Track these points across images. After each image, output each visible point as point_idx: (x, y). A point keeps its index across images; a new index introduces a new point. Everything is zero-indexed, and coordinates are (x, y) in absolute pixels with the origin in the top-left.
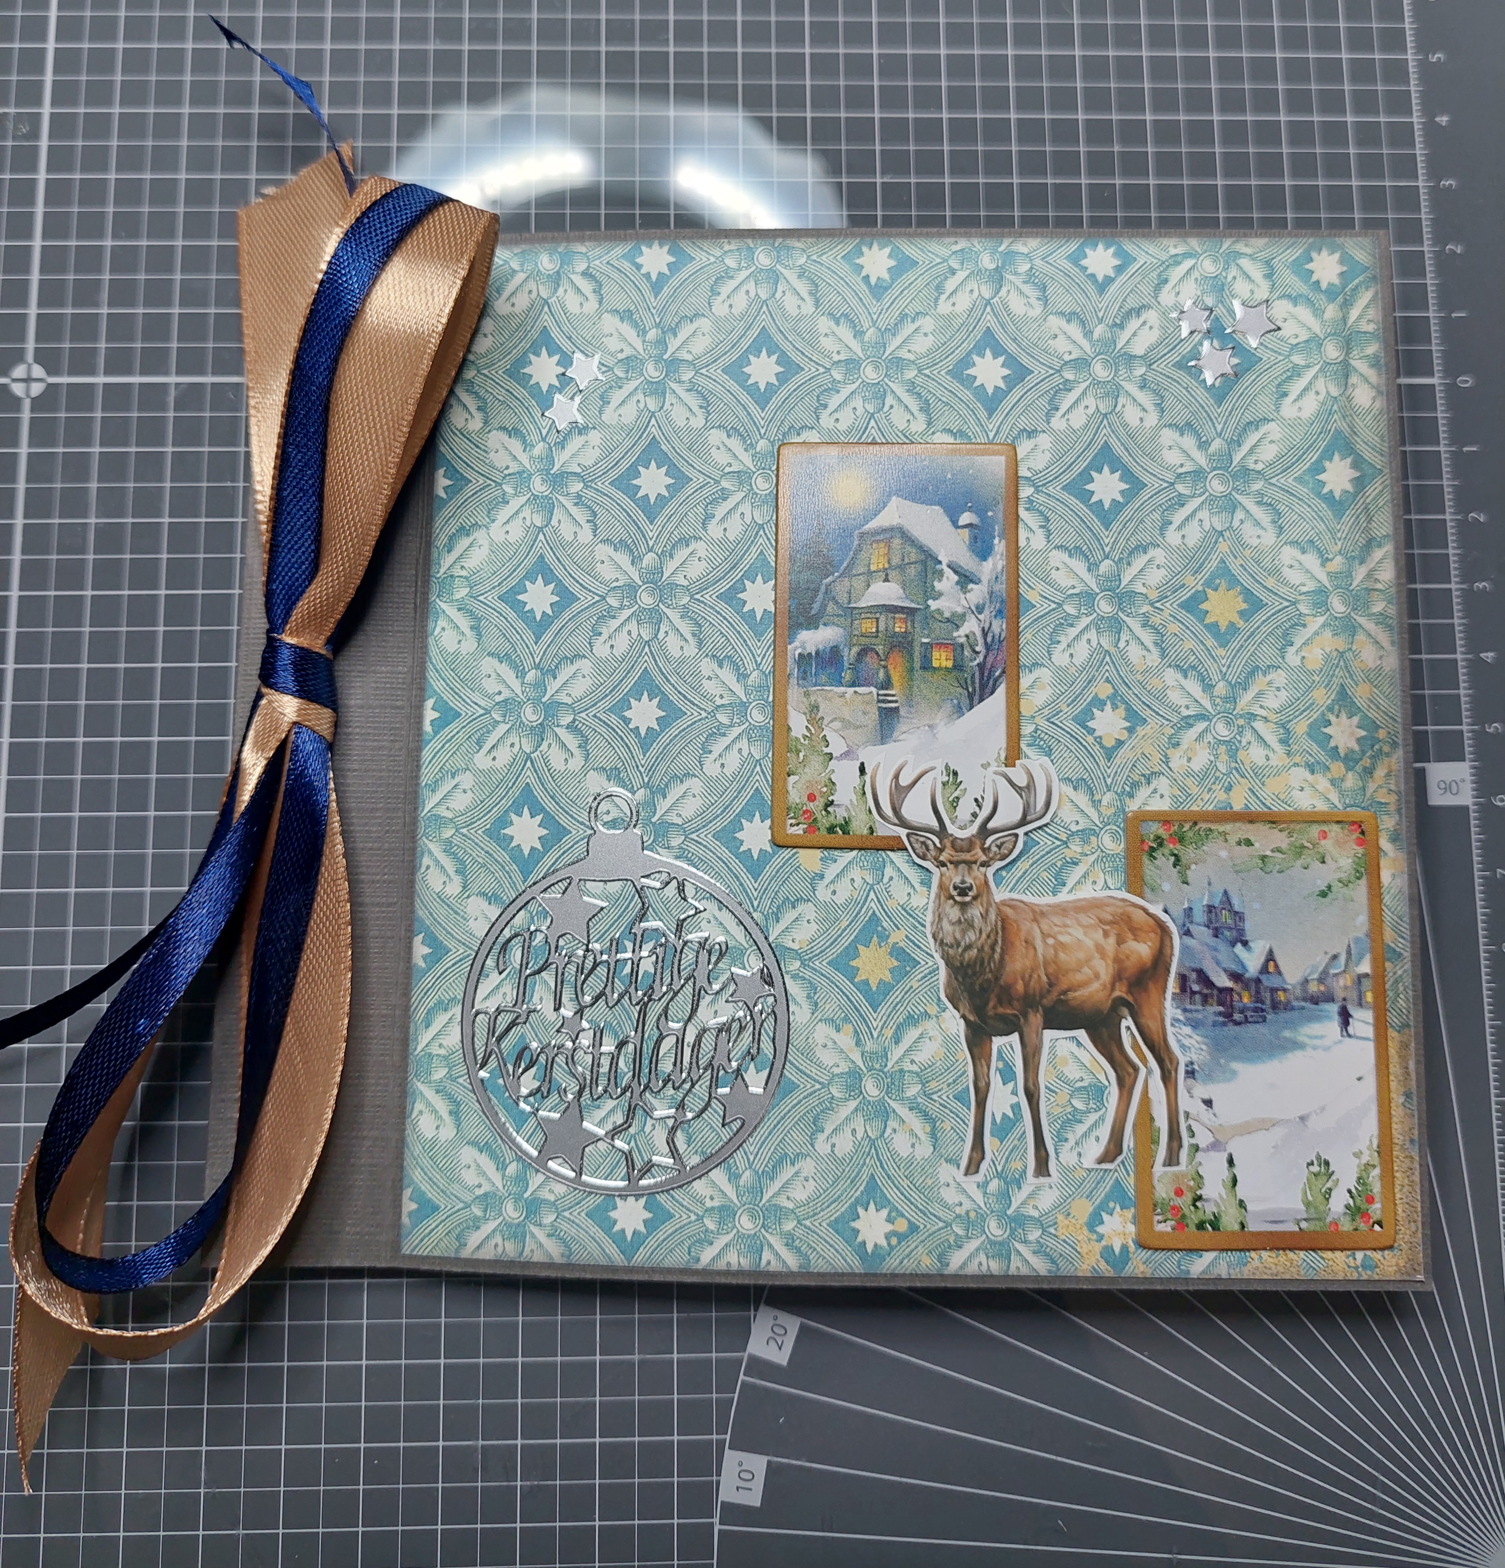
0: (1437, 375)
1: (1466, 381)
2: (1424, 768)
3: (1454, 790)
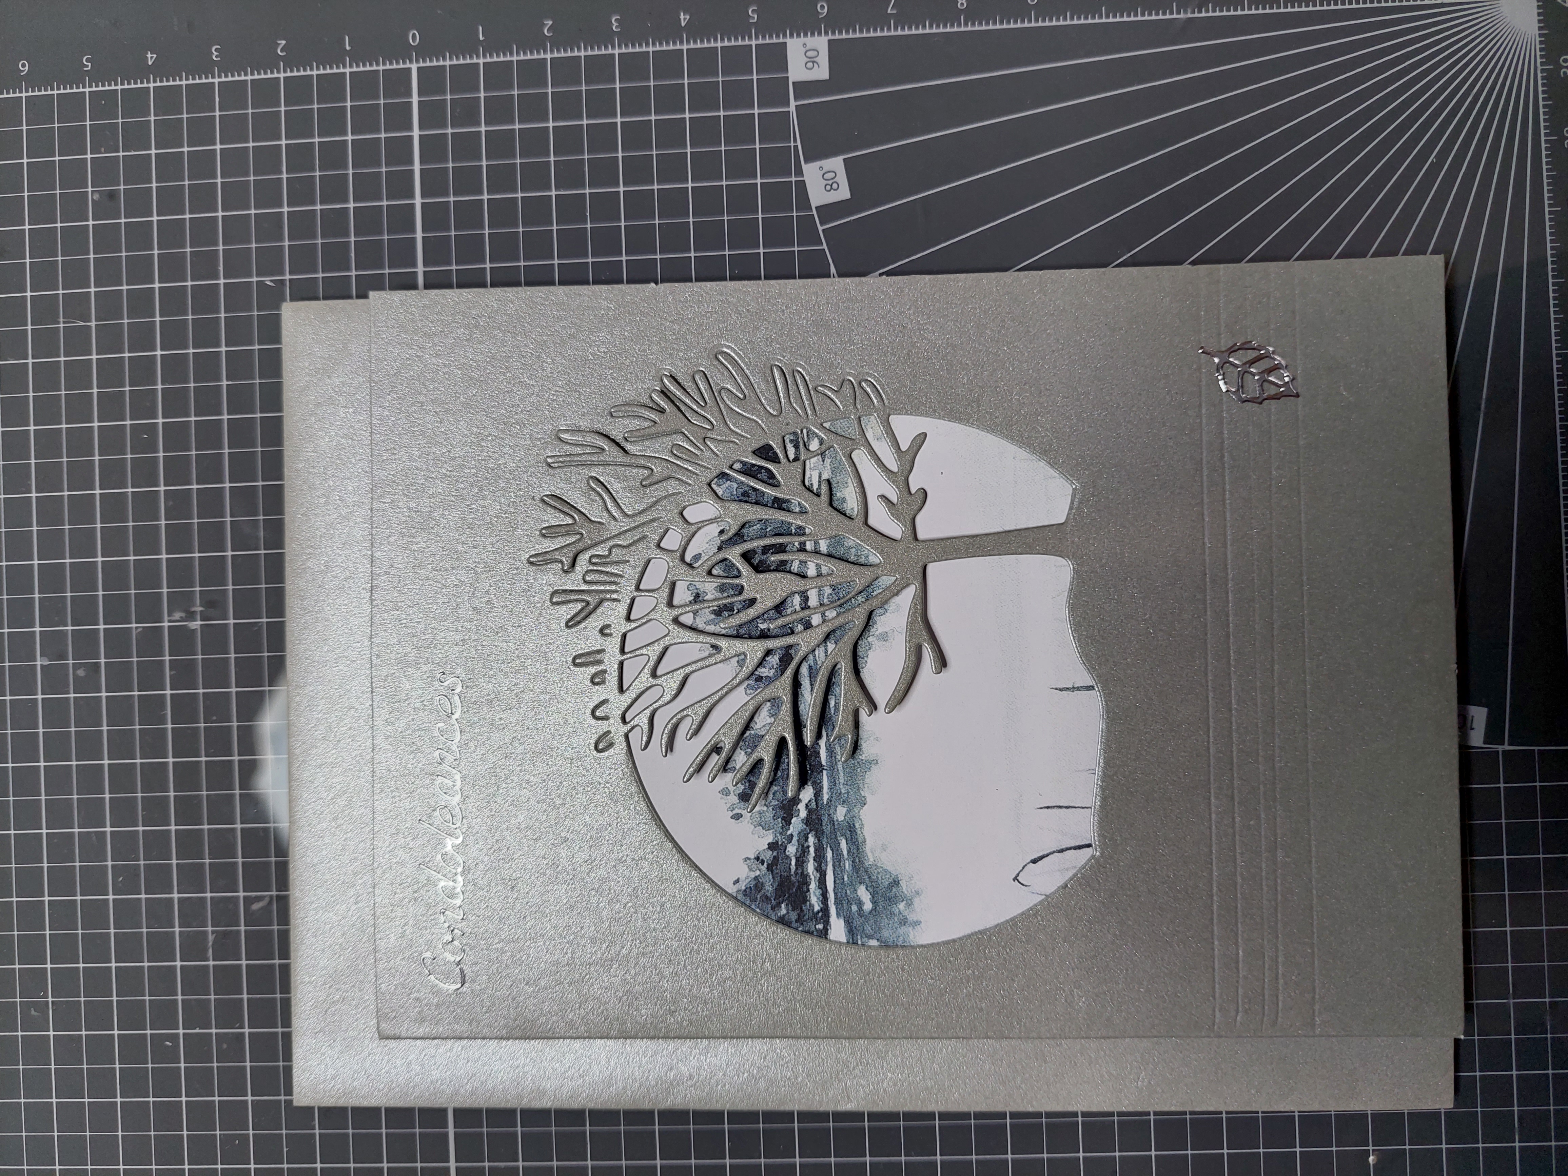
0: (408, 65)
1: (414, 38)
2: (794, 83)
3: (814, 54)
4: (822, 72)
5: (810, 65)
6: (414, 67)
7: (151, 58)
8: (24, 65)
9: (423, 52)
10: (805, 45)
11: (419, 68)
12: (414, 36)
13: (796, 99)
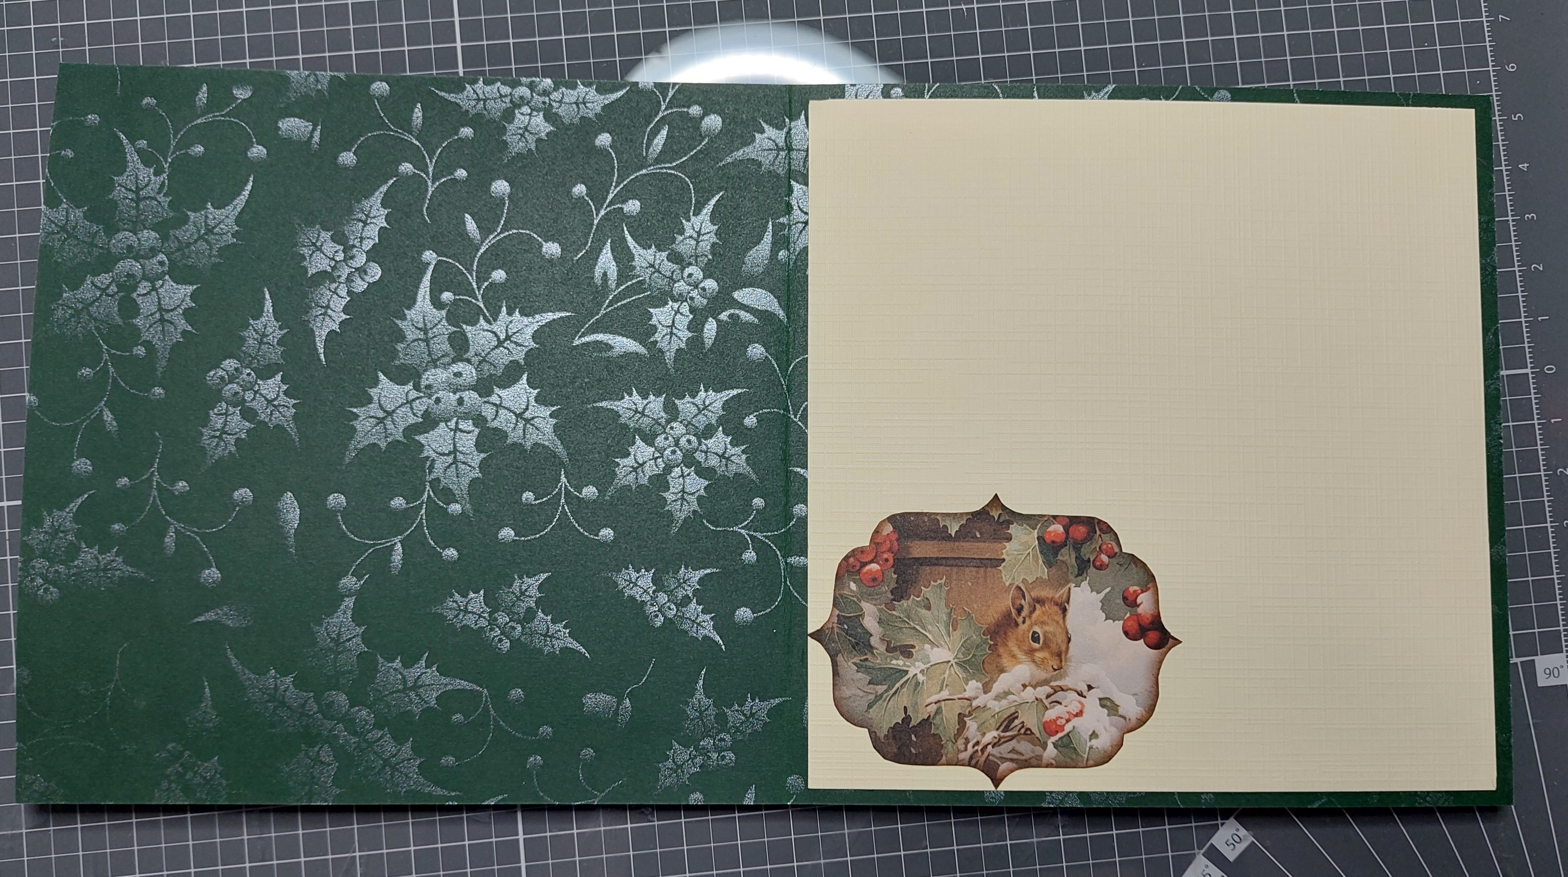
0: (1529, 366)
1: (1550, 369)
2: (1533, 660)
3: (1556, 675)
4: (1543, 681)
5: (1547, 671)
6: (1528, 371)
7: (1524, 166)
8: (1513, 67)
9: (1539, 376)
10: (1562, 667)
11: (1528, 374)
12: (1552, 369)
13: (1521, 662)
